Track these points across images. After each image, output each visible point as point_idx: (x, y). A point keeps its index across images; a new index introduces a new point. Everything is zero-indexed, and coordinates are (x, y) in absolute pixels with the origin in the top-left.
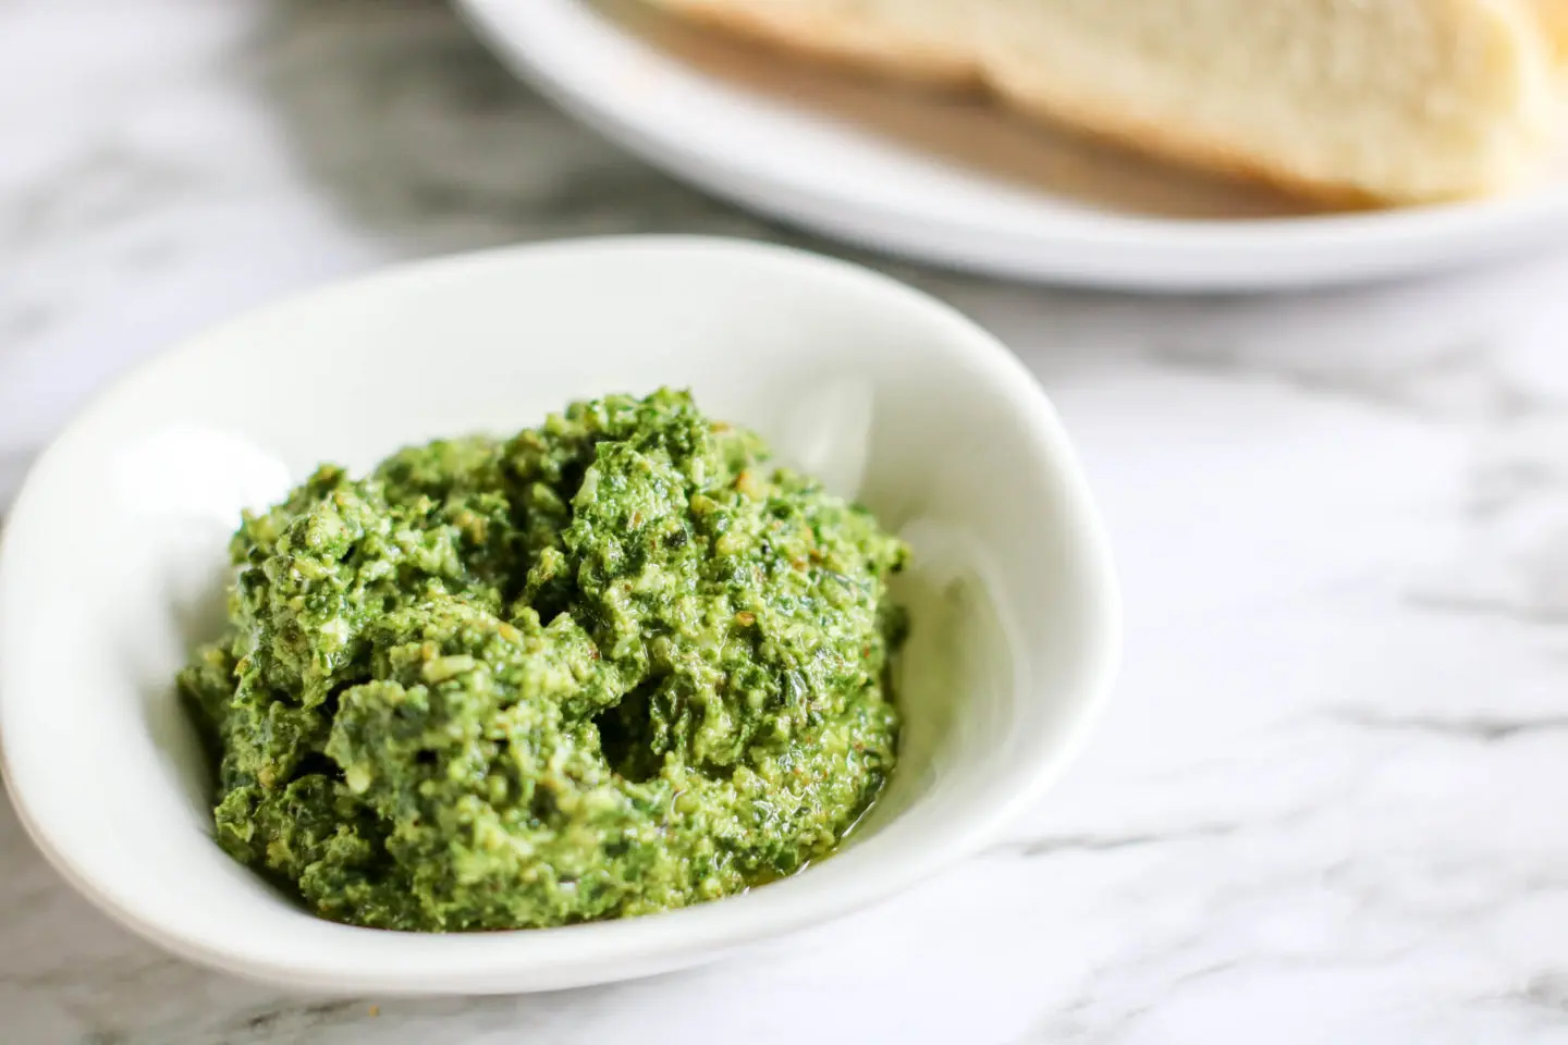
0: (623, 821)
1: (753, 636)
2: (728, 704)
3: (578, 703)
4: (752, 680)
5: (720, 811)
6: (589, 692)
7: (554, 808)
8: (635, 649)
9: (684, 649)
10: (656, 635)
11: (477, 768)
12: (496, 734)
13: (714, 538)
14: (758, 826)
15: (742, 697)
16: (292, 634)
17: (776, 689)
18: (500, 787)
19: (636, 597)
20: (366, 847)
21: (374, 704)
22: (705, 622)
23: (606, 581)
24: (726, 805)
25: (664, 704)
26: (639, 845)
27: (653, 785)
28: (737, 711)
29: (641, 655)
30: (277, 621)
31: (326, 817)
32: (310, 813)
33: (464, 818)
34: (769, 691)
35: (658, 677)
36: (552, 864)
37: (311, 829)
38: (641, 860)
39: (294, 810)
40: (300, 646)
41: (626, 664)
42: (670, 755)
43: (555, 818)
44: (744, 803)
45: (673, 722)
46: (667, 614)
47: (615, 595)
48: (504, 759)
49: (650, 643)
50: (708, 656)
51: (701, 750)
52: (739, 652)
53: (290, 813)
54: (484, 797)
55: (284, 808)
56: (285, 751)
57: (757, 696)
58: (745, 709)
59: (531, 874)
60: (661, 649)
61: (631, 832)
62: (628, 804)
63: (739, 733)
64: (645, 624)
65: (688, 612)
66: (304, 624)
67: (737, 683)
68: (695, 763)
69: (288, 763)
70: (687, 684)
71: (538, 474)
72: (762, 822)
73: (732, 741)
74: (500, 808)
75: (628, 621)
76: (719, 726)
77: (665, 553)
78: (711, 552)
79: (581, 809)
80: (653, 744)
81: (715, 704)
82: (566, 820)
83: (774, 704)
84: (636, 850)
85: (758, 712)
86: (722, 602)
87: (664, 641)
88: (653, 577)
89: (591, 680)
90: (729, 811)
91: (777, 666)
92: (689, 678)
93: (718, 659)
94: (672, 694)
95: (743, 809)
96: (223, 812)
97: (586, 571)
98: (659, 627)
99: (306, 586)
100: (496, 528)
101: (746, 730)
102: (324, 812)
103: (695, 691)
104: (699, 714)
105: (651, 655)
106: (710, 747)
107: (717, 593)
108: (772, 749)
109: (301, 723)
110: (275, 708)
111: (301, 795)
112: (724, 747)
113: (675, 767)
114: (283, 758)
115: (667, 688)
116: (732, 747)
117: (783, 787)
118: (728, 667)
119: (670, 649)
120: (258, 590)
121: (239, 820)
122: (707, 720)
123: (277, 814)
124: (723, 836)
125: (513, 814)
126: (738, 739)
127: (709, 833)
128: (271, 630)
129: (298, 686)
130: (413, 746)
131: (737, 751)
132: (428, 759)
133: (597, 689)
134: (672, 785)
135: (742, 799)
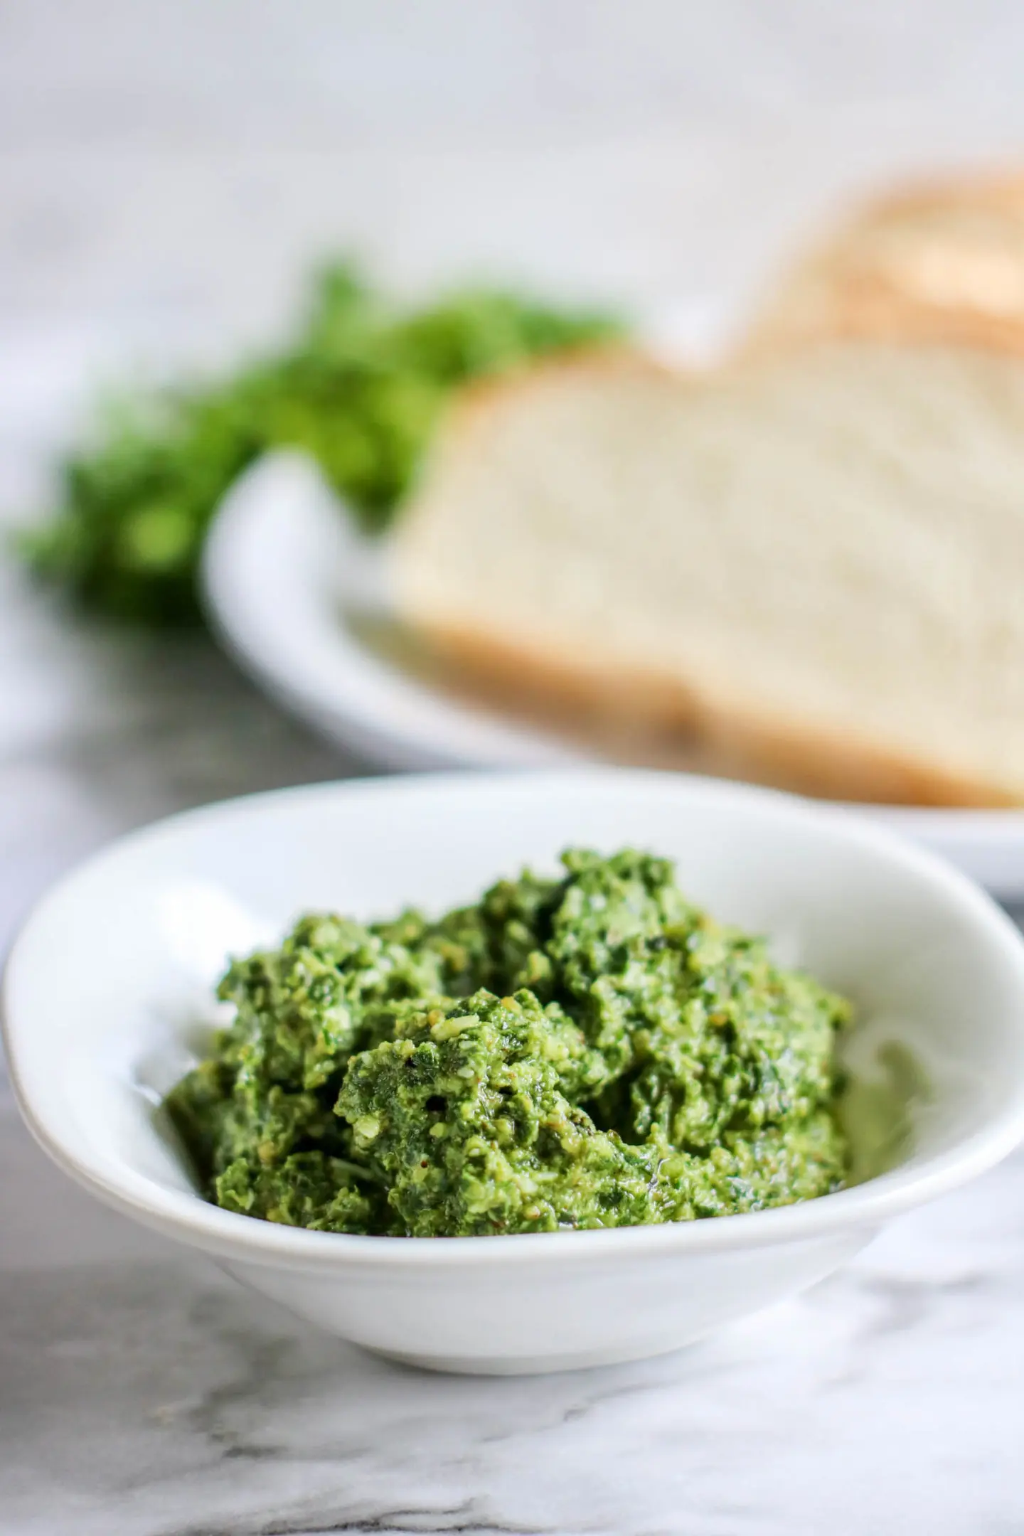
0: (618, 1172)
1: (727, 1033)
2: (705, 1093)
3: (569, 1080)
4: (728, 1069)
5: (701, 1181)
6: (579, 1069)
7: (559, 1149)
8: (619, 1038)
9: (663, 1042)
10: (638, 1028)
11: (484, 1111)
12: (503, 1083)
13: (686, 954)
14: (734, 1200)
15: (718, 1084)
16: (295, 1022)
17: (751, 1080)
18: (508, 1126)
19: (621, 992)
20: (365, 1205)
21: (385, 1060)
22: (683, 1021)
23: (592, 975)
24: (705, 1177)
25: (646, 1091)
26: (632, 1197)
27: (643, 1147)
28: (713, 1098)
29: (624, 1045)
30: (279, 1014)
31: (325, 1184)
32: (310, 1181)
33: (475, 1152)
34: (743, 1081)
35: (641, 1064)
36: (553, 1204)
37: (310, 1196)
38: (632, 1213)
39: (294, 1179)
40: (304, 1032)
41: (610, 1054)
42: (655, 1126)
43: (558, 1160)
44: (720, 1179)
45: (654, 1104)
46: (649, 1010)
47: (602, 987)
48: (511, 1104)
49: (632, 1035)
50: (685, 1049)
51: (681, 1127)
52: (713, 1046)
53: (290, 1181)
54: (491, 1137)
55: (286, 1177)
56: (284, 1130)
57: (732, 1084)
58: (721, 1097)
59: (534, 1211)
60: (642, 1042)
61: (624, 1183)
62: (621, 1158)
63: (715, 1116)
64: (629, 1017)
65: (666, 1011)
66: (308, 1012)
67: (715, 1071)
68: (675, 1141)
69: (287, 1142)
70: (667, 1071)
71: (513, 913)
72: (738, 1197)
73: (710, 1123)
74: (506, 1149)
75: (613, 1013)
76: (697, 1111)
77: (646, 954)
78: (684, 967)
79: (583, 1152)
80: (636, 1122)
81: (694, 1088)
82: (569, 1160)
83: (746, 1092)
84: (629, 1201)
85: (733, 1099)
86: (697, 1005)
87: (645, 1033)
88: (635, 976)
89: (581, 1059)
90: (708, 1184)
91: (751, 1060)
92: (669, 1066)
93: (695, 1051)
94: (653, 1080)
95: (720, 1183)
96: (225, 1181)
97: (574, 969)
98: (641, 1020)
99: (309, 982)
100: (474, 959)
101: (723, 1115)
102: (323, 1180)
103: (674, 1077)
104: (679, 1096)
105: (633, 1046)
106: (689, 1128)
107: (693, 997)
108: (745, 1133)
109: (300, 1106)
110: (273, 1094)
111: (301, 1166)
112: (703, 1129)
113: (660, 1135)
114: (282, 1137)
115: (648, 1075)
116: (710, 1128)
117: (754, 1171)
118: (704, 1060)
119: (652, 1041)
120: (260, 993)
121: (241, 1189)
122: (687, 1100)
123: (278, 1183)
124: (702, 1205)
125: (519, 1154)
126: (714, 1122)
127: (691, 1200)
128: (274, 1021)
129: (299, 1071)
130: (424, 1092)
131: (715, 1131)
132: (438, 1106)
133: (585, 1069)
134: (658, 1150)
135: (720, 1174)
